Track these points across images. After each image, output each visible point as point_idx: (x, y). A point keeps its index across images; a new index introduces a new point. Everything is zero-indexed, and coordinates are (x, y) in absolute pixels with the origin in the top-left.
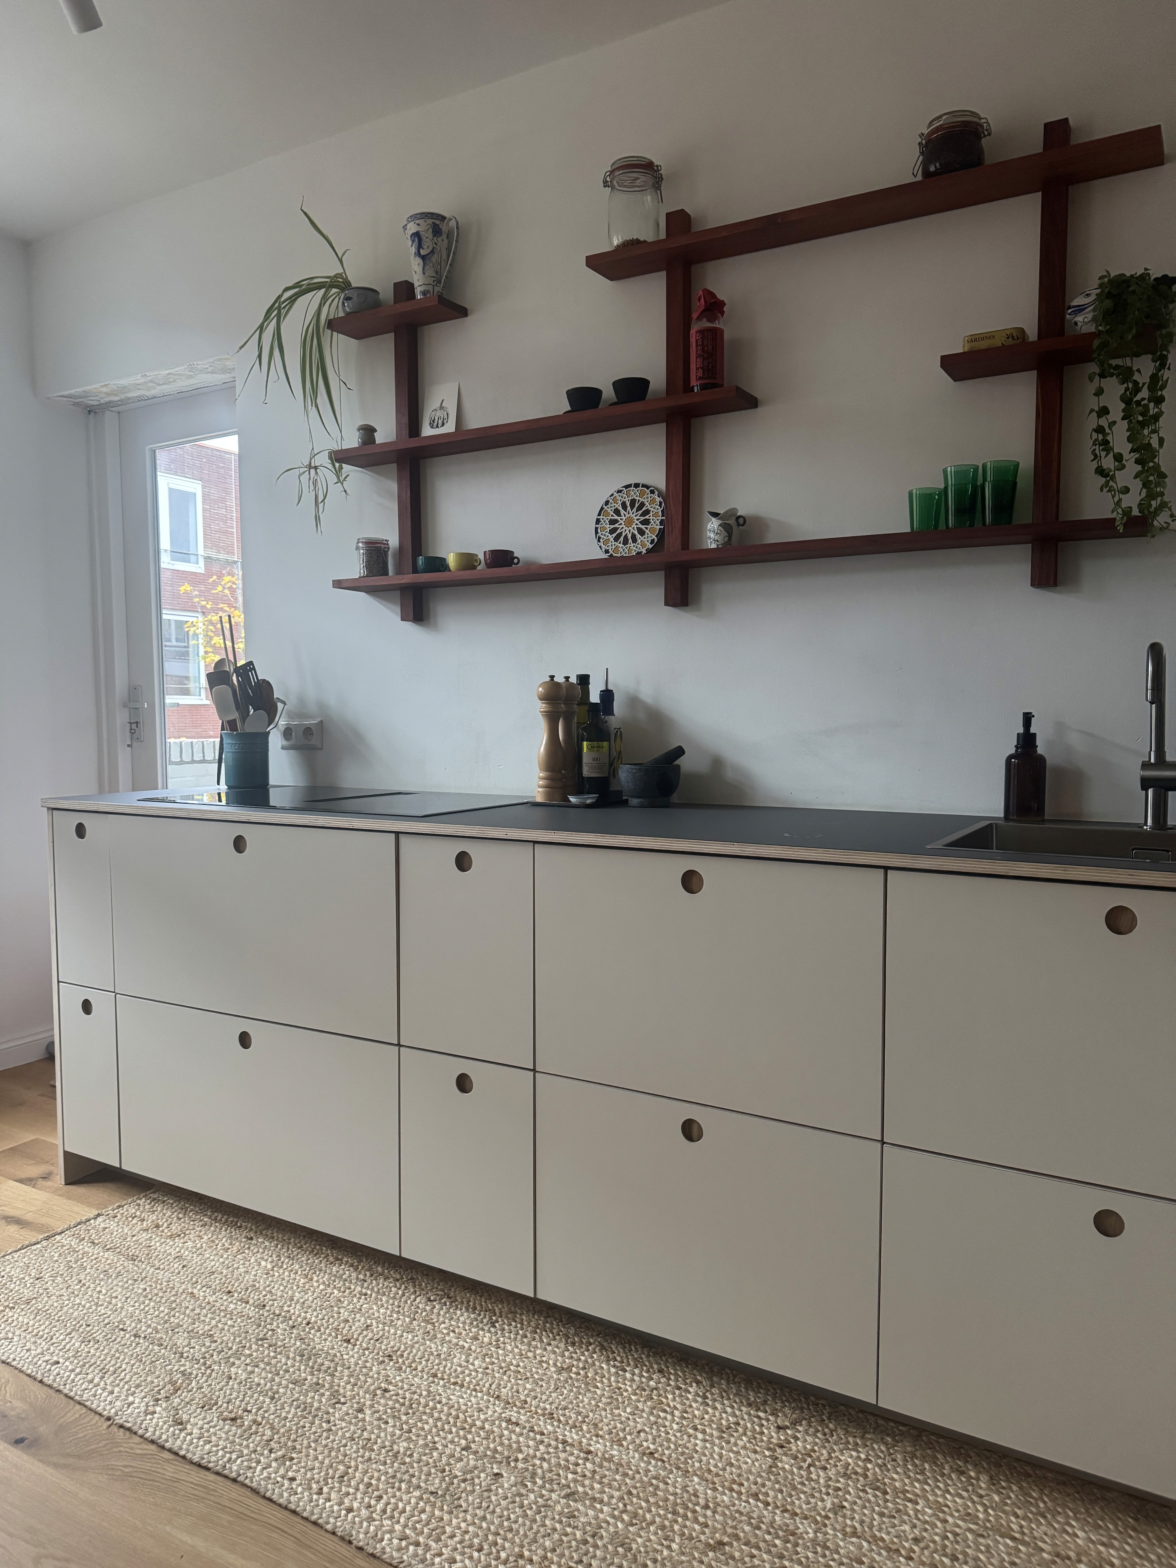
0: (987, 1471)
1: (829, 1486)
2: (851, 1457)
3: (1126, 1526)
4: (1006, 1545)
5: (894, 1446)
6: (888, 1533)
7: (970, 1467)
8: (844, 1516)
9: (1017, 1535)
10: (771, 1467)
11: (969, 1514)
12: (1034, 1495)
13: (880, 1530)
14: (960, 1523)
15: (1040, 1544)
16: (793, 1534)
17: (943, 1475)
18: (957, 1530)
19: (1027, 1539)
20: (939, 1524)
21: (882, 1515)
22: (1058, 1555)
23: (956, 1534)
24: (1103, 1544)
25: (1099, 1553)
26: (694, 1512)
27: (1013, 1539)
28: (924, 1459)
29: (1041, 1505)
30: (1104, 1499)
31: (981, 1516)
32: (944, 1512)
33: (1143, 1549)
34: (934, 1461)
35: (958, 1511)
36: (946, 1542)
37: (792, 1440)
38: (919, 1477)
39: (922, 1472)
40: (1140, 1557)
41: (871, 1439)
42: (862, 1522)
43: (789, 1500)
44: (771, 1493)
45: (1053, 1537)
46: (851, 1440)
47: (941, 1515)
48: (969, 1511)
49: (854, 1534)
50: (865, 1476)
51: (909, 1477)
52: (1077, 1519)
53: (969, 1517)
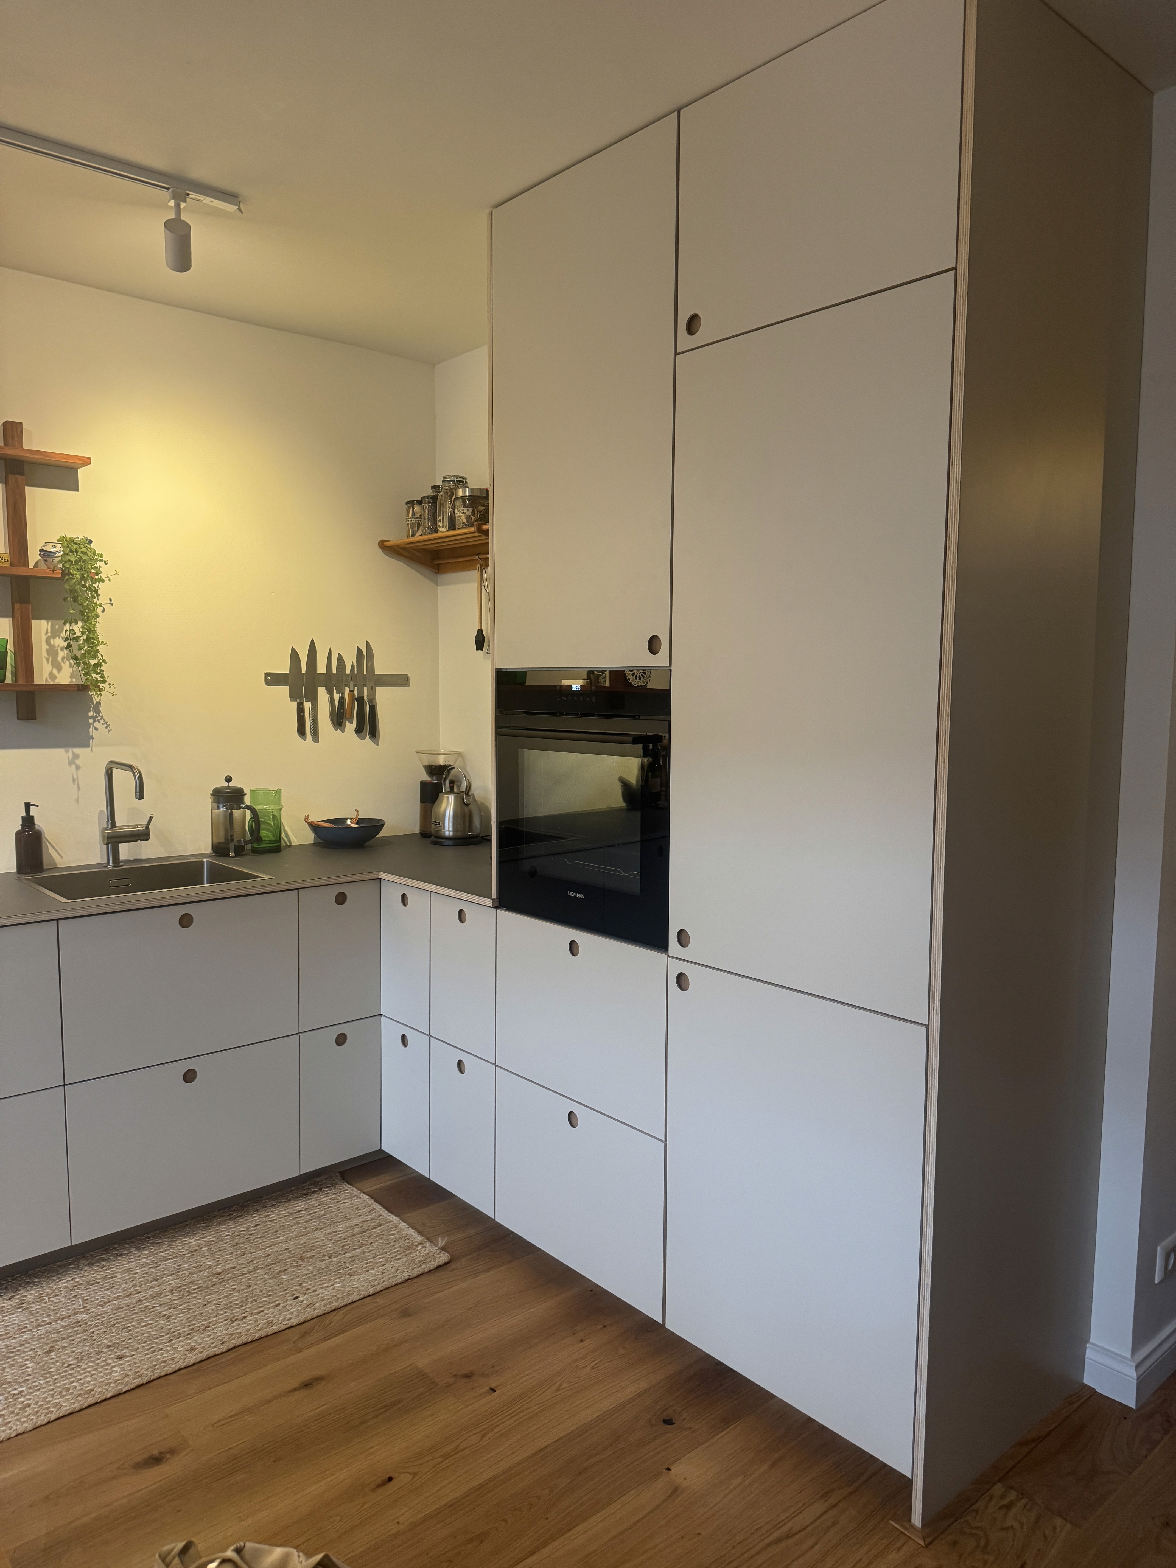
0: (131, 1247)
1: (69, 1299)
2: (64, 1283)
3: (204, 1227)
4: (170, 1263)
5: (79, 1266)
6: (119, 1293)
7: (122, 1251)
8: (92, 1301)
9: (170, 1257)
10: (30, 1312)
11: (143, 1264)
12: (159, 1241)
13: (114, 1294)
14: (143, 1269)
15: (182, 1253)
16: (79, 1322)
17: (114, 1261)
18: (145, 1272)
19: (174, 1255)
20: (135, 1276)
21: (107, 1290)
22: (192, 1252)
23: (147, 1273)
24: (203, 1238)
25: (205, 1241)
26: (18, 1351)
27: (170, 1259)
28: (97, 1261)
29: (166, 1243)
30: (187, 1225)
31: (148, 1261)
32: (132, 1271)
33: (218, 1230)
34: (103, 1260)
35: (137, 1267)
36: (146, 1278)
37: (24, 1298)
38: (104, 1268)
39: (104, 1266)
40: (220, 1232)
41: (63, 1272)
42: (103, 1297)
43: (58, 1315)
44: (46, 1319)
45: (183, 1248)
46: (55, 1278)
47: (132, 1272)
48: (141, 1263)
49: (105, 1303)
50: (82, 1284)
51: (101, 1271)
52: (185, 1238)
53: (143, 1265)
